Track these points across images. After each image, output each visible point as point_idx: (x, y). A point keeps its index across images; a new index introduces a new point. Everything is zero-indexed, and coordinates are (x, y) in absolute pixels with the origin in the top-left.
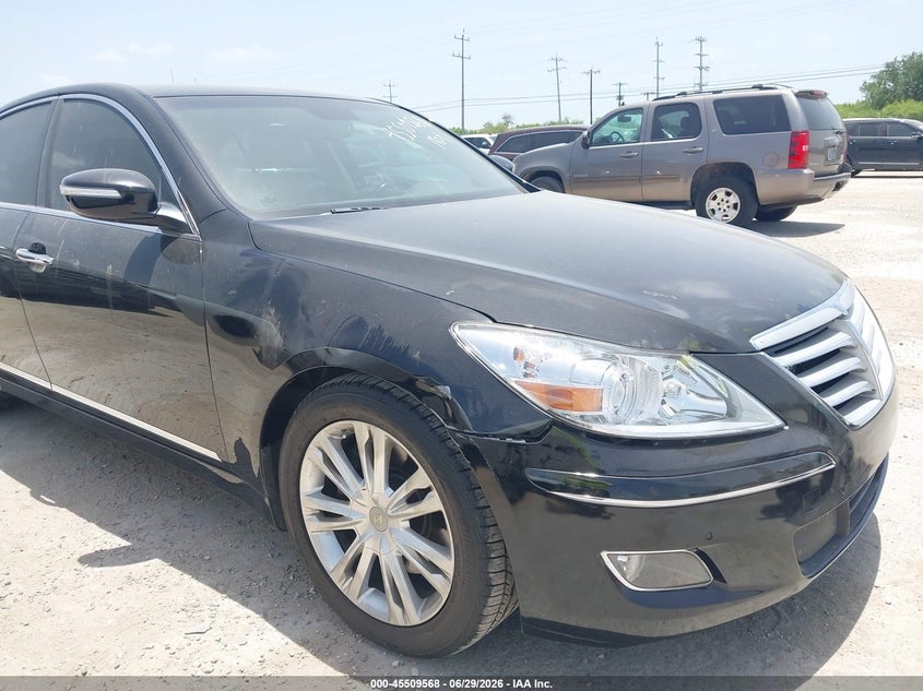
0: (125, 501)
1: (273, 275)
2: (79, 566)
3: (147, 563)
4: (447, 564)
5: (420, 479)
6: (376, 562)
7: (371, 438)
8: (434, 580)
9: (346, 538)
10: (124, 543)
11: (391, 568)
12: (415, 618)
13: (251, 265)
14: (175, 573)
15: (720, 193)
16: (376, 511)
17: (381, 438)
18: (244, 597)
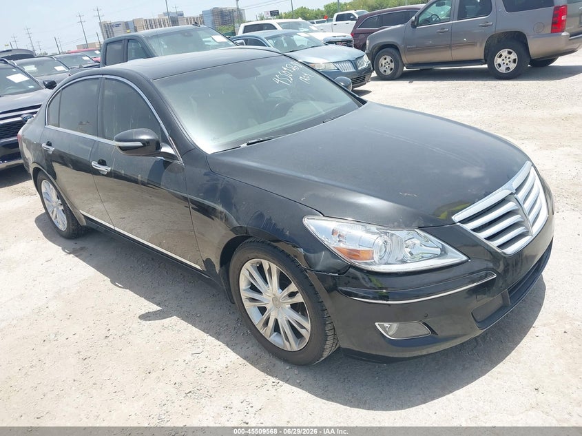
0: (156, 285)
1: (220, 187)
2: (139, 320)
3: (170, 319)
4: (308, 325)
5: (293, 287)
6: (276, 321)
7: (270, 267)
8: (303, 331)
9: (263, 310)
10: (159, 308)
11: (283, 325)
12: (295, 348)
13: (208, 181)
14: (184, 323)
15: (504, 52)
16: (275, 299)
17: (274, 268)
18: (217, 336)
